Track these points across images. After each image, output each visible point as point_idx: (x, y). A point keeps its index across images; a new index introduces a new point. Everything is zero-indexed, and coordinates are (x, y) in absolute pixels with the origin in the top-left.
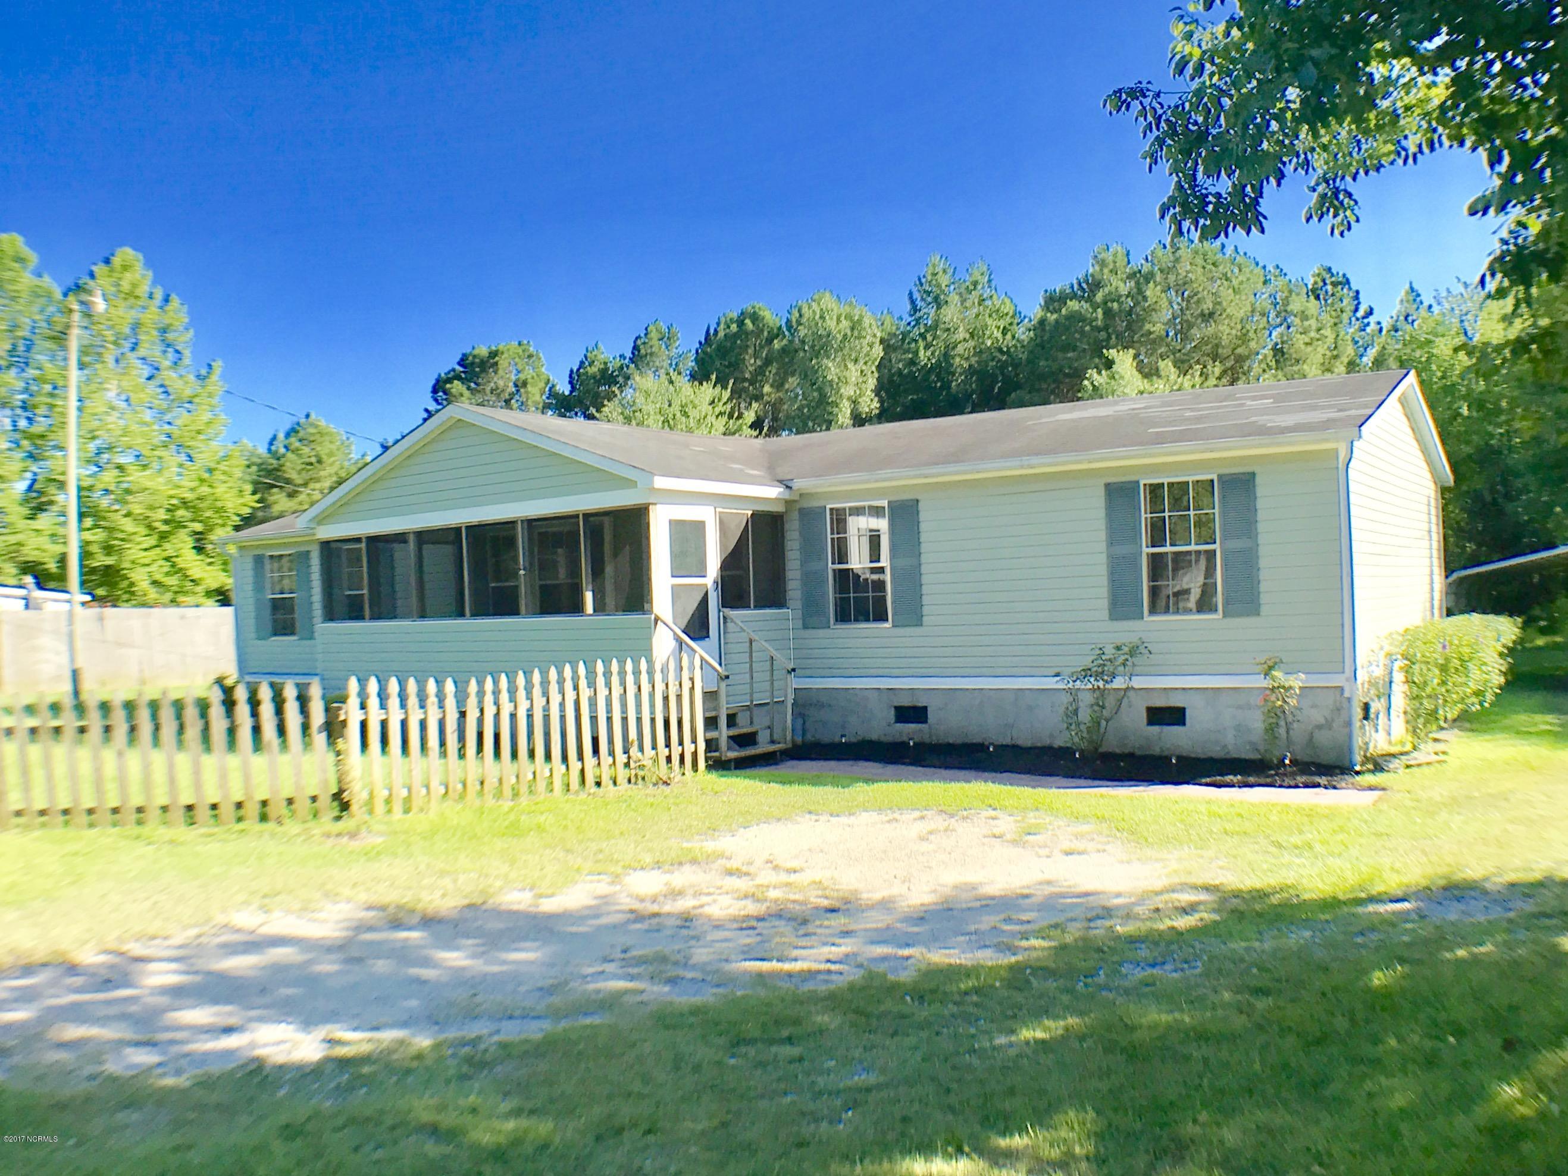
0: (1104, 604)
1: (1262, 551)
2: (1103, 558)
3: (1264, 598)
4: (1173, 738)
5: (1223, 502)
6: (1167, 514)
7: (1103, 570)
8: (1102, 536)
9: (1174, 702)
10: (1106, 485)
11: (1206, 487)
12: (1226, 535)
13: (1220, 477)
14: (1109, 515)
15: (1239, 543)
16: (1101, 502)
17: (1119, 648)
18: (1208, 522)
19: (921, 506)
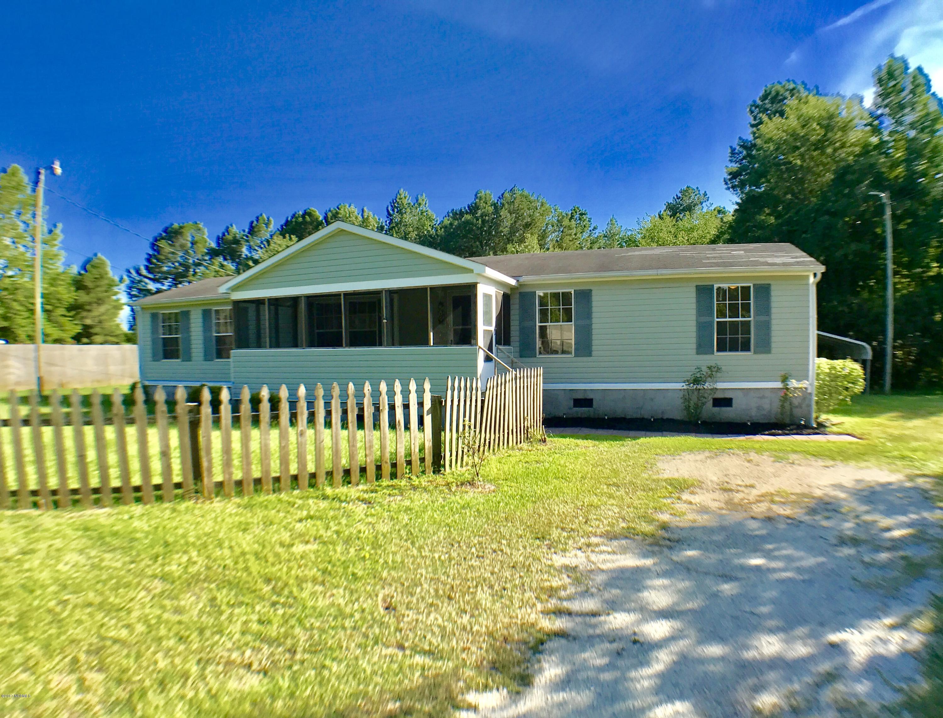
0: (694, 346)
1: (774, 322)
2: (694, 323)
3: (773, 345)
4: (726, 413)
5: (755, 297)
6: (727, 302)
7: (694, 329)
8: (694, 312)
9: (728, 395)
10: (697, 286)
11: (746, 290)
12: (757, 314)
13: (754, 285)
14: (698, 301)
15: (763, 318)
16: (694, 295)
17: (710, 368)
18: (746, 308)
19: (594, 293)
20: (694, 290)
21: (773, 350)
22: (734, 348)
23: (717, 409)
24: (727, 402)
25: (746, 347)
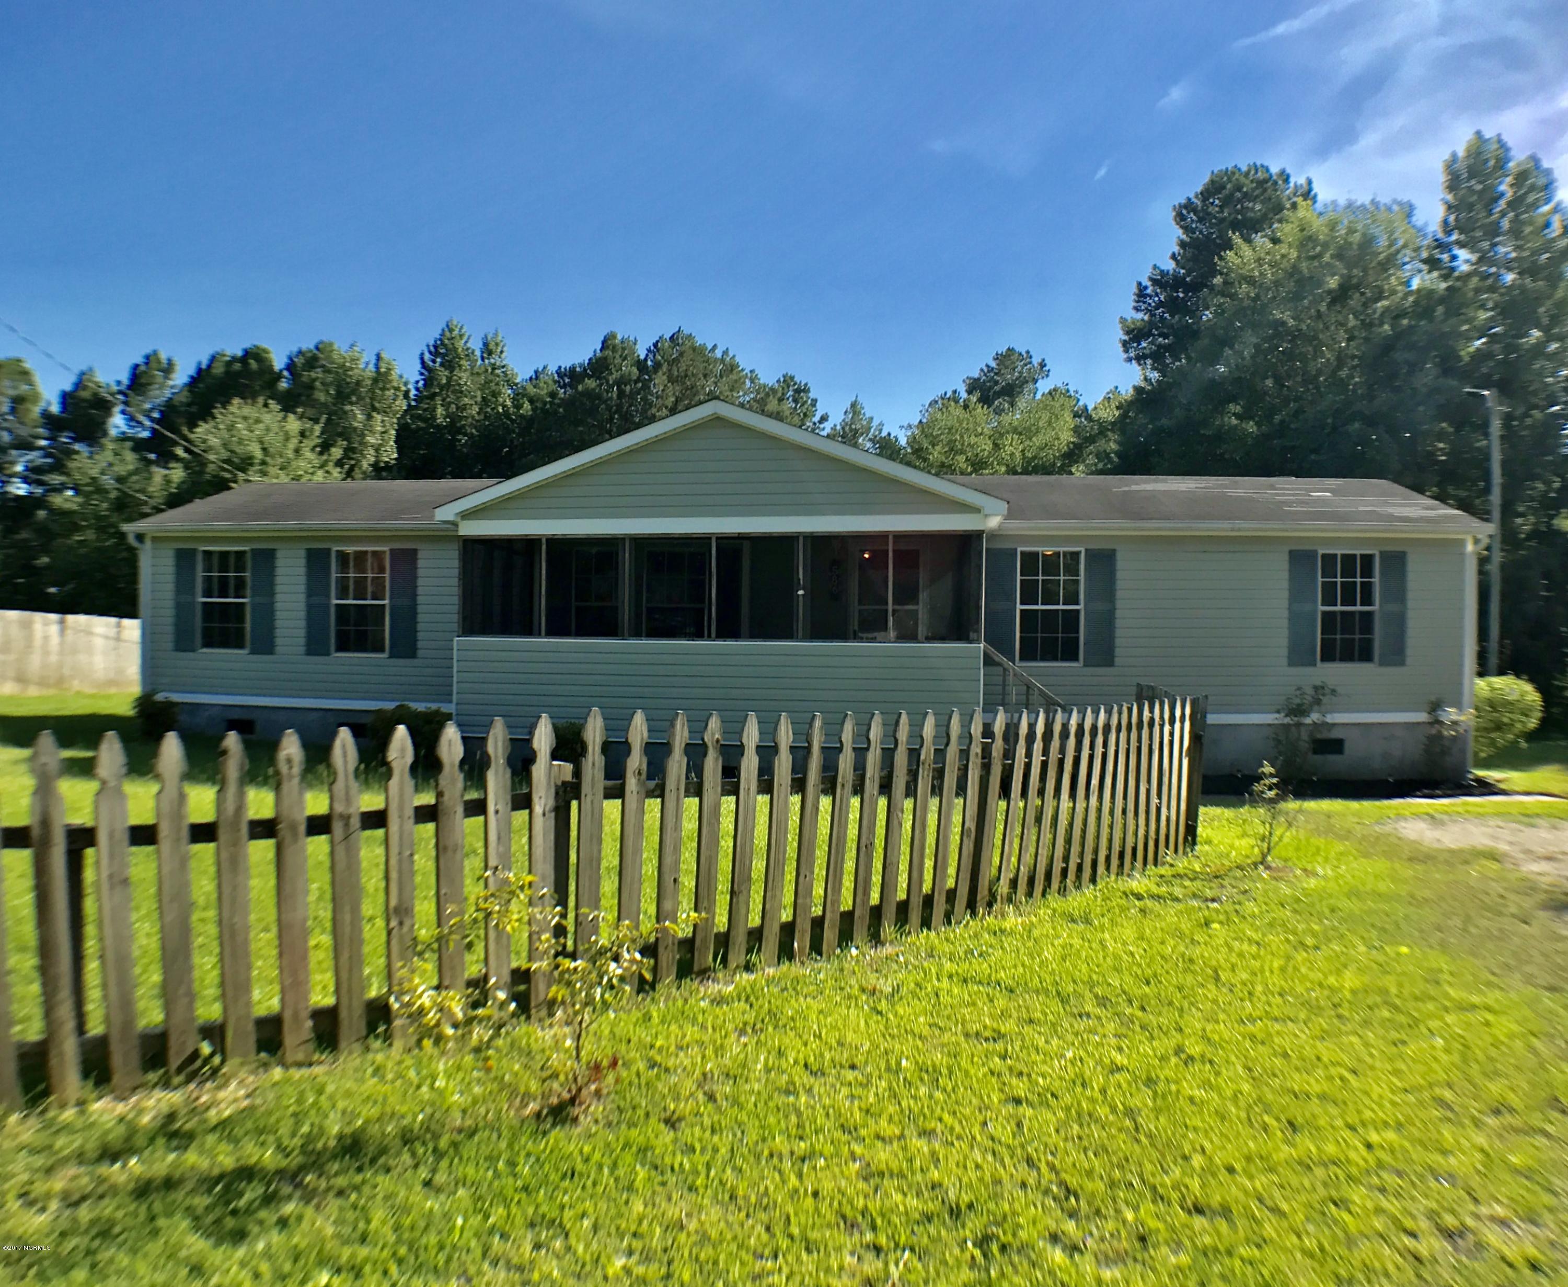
0: (1285, 652)
1: (1410, 614)
2: (1285, 613)
3: (1409, 652)
4: (1333, 763)
5: (1382, 574)
6: (1339, 580)
7: (1285, 623)
8: (1286, 594)
9: (1335, 734)
10: (1291, 552)
11: (1367, 560)
12: (1384, 599)
13: (1381, 553)
14: (1292, 579)
15: (1392, 607)
16: (1286, 565)
17: (1316, 688)
18: (1367, 589)
19: (1119, 556)
20: (1286, 557)
21: (1409, 660)
22: (1348, 656)
23: (1318, 758)
24: (1335, 746)
25: (1366, 655)
